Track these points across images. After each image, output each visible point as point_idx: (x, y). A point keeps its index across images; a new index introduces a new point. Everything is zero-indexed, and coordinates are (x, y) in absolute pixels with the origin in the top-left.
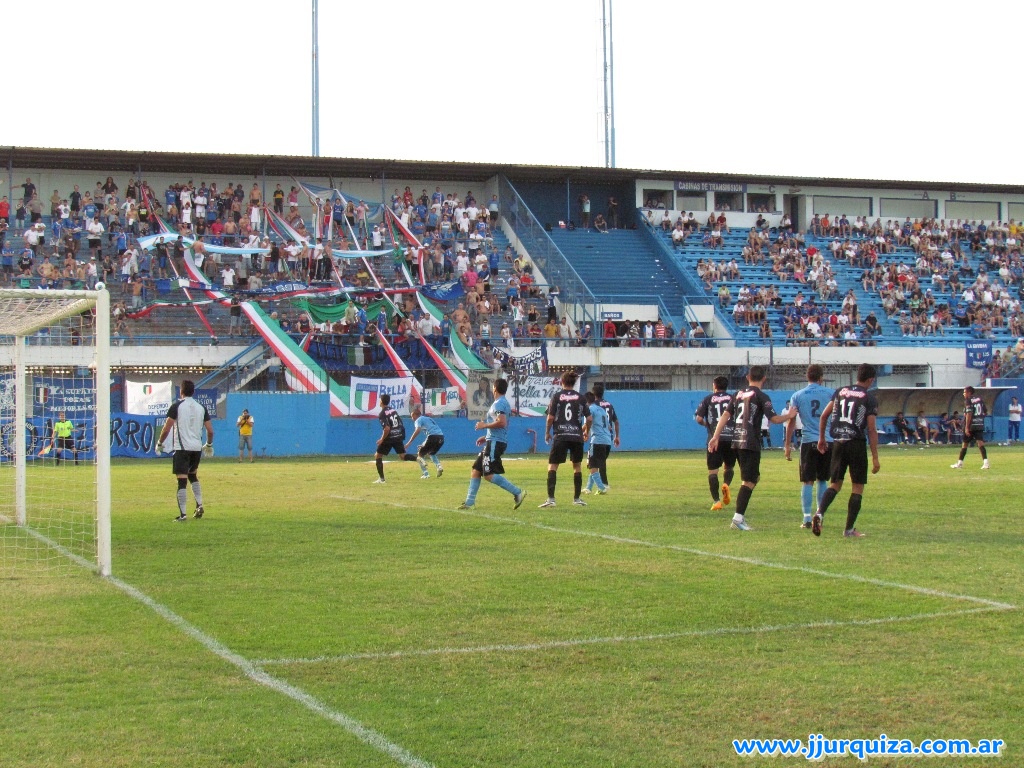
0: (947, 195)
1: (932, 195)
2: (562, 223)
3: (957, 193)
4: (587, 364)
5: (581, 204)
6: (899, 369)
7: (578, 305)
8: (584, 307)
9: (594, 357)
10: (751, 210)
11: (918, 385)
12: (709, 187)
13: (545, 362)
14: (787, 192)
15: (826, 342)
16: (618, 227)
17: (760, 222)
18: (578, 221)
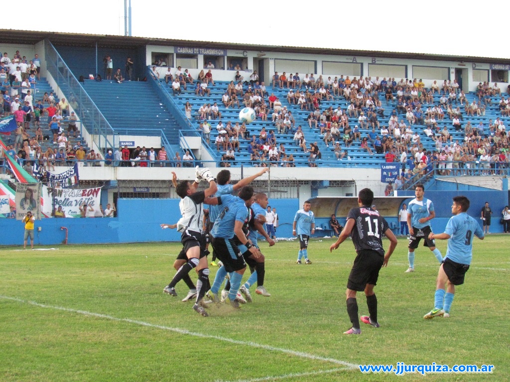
0: (370, 60)
1: (359, 60)
2: (91, 76)
3: (377, 59)
4: (107, 179)
5: (106, 61)
6: (334, 184)
7: (102, 136)
8: (105, 137)
9: (113, 174)
10: (231, 68)
11: (347, 195)
12: (199, 51)
13: (77, 177)
14: (256, 56)
15: (282, 164)
16: (132, 80)
17: (237, 77)
18: (104, 74)
